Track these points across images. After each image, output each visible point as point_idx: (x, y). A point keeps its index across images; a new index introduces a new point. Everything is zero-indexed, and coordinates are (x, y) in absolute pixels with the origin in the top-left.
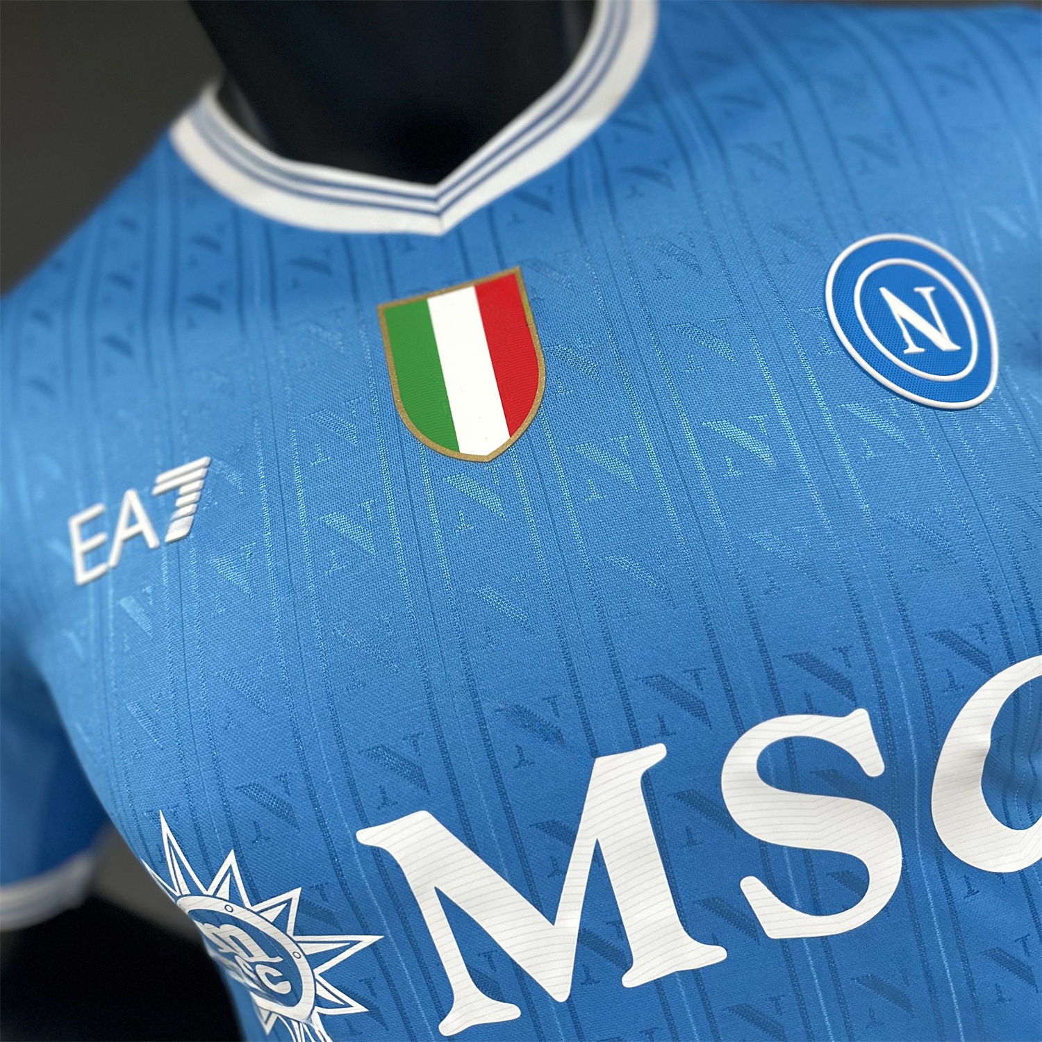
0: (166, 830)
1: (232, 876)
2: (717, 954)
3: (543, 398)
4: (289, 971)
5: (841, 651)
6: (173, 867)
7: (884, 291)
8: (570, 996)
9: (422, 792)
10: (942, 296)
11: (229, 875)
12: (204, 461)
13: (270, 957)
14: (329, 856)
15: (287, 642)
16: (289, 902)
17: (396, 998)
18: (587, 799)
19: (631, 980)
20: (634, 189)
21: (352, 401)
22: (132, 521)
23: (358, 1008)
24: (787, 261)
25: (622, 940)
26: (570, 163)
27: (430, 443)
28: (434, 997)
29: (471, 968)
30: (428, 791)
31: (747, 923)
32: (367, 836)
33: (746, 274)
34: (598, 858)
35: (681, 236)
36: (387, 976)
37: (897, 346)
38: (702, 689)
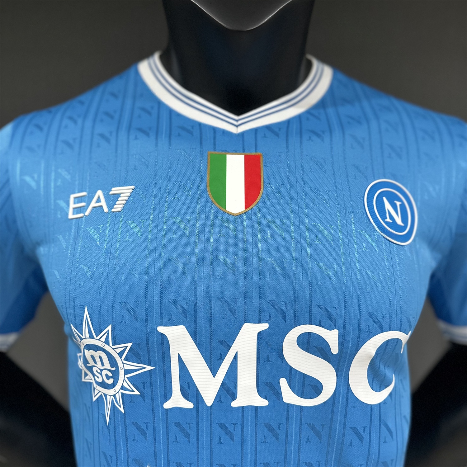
0: (86, 313)
1: (108, 334)
2: (265, 403)
3: (260, 200)
4: (115, 375)
5: (336, 309)
6: (85, 327)
7: (384, 199)
8: (212, 405)
9: (184, 319)
10: (403, 206)
11: (107, 333)
12: (133, 187)
13: (111, 367)
14: (145, 333)
15: (151, 256)
16: (126, 347)
17: (152, 391)
18: (238, 336)
19: (234, 404)
20: (310, 137)
21: (192, 182)
22: (99, 200)
23: (137, 393)
24: (355, 178)
25: (235, 389)
26: (288, 122)
27: (216, 204)
28: (165, 393)
29: (181, 386)
30: (186, 319)
31: (278, 394)
32: (161, 329)
33: (340, 179)
34: (235, 358)
35: (322, 159)
36: (151, 383)
37: (384, 217)
38: (286, 309)
